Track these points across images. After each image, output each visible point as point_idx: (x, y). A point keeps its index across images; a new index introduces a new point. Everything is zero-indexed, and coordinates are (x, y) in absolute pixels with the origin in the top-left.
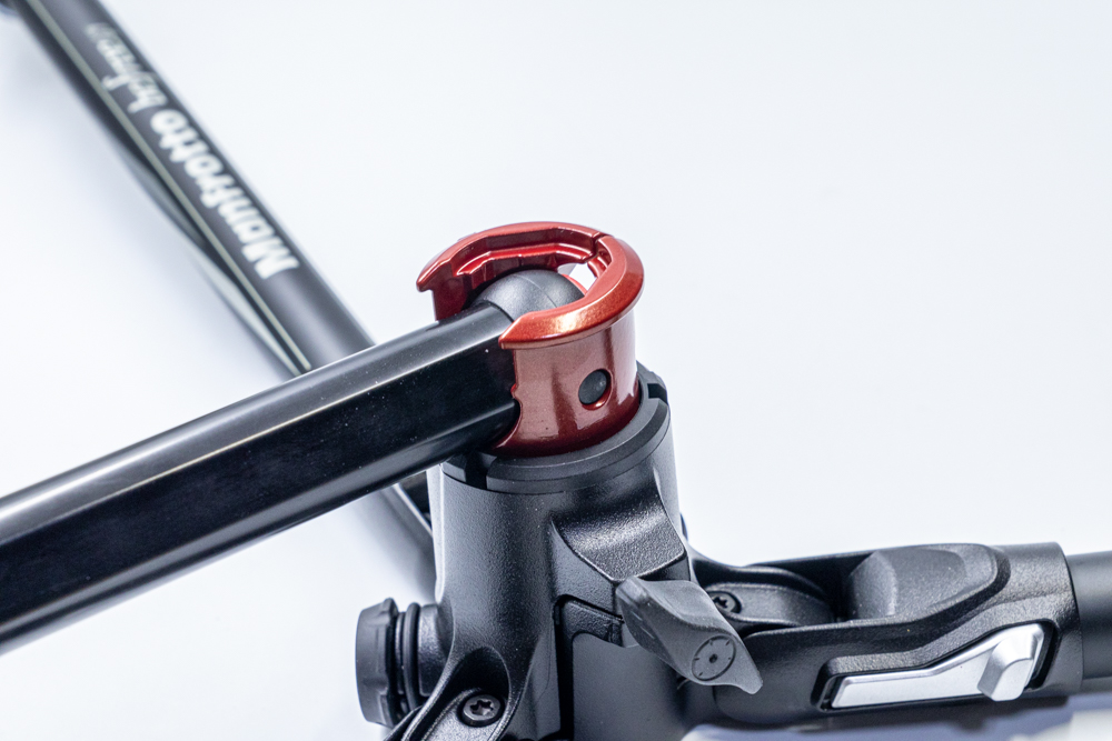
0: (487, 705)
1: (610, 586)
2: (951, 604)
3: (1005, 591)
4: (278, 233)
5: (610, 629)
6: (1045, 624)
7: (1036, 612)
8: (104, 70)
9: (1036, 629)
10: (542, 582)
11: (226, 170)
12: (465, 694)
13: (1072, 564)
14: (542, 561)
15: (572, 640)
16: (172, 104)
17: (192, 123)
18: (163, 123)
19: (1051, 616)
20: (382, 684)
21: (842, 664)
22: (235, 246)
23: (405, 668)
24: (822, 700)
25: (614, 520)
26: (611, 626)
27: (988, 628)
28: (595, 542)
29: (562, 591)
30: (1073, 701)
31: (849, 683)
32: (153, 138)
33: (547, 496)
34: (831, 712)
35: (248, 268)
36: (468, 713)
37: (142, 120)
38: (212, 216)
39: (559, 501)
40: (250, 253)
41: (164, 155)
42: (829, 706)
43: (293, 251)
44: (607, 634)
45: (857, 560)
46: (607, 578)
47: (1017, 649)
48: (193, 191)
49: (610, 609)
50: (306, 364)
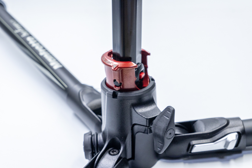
0: (115, 151)
1: (146, 120)
2: (217, 129)
3: (229, 126)
4: (57, 60)
5: (145, 130)
6: (238, 133)
7: (236, 130)
8: (15, 29)
9: (236, 133)
10: (129, 121)
11: (44, 48)
12: (110, 149)
13: (243, 121)
14: (129, 115)
15: (135, 135)
16: (30, 35)
17: (35, 39)
18: (29, 39)
19: (239, 130)
20: (89, 150)
21: (194, 142)
22: (48, 63)
23: (95, 146)
24: (189, 151)
25: (146, 106)
26: (146, 129)
27: (224, 135)
28: (142, 111)
29: (134, 123)
30: (243, 152)
31: (195, 146)
32: (27, 42)
33: (131, 100)
34: (191, 154)
35: (51, 67)
36: (111, 153)
37: (24, 39)
38: (42, 57)
39: (134, 101)
40: (52, 64)
41: (30, 45)
42: (191, 152)
43: (61, 64)
44: (144, 132)
45: (194, 122)
46: (145, 118)
47: (232, 138)
48: (37, 52)
49: (145, 125)
50: (66, 86)
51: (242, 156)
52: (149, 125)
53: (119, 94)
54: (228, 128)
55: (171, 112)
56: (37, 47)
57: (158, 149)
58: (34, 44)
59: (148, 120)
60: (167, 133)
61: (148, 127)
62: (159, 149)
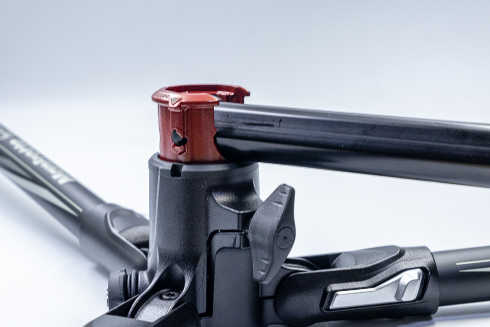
0: (173, 295)
1: (236, 216)
3: (404, 257)
4: (64, 173)
5: (235, 241)
6: (423, 269)
7: (418, 264)
9: (419, 270)
10: (202, 226)
12: (165, 291)
15: (215, 255)
16: (16, 137)
18: (13, 142)
19: (424, 265)
20: (120, 300)
21: (334, 287)
22: (48, 176)
24: (325, 307)
26: (236, 238)
27: (394, 272)
29: (212, 229)
31: (337, 295)
34: (329, 312)
35: (55, 183)
36: (165, 296)
39: (213, 182)
40: (55, 177)
41: (16, 152)
42: (328, 309)
44: (233, 245)
46: (235, 212)
47: (411, 277)
48: (29, 161)
49: (236, 228)
50: (80, 210)
51: (433, 324)
52: (243, 228)
53: (185, 168)
54: (402, 261)
55: (288, 193)
56: (29, 154)
57: (261, 274)
58: (22, 150)
59: (241, 216)
60: (279, 235)
61: (242, 231)
62: (263, 273)
